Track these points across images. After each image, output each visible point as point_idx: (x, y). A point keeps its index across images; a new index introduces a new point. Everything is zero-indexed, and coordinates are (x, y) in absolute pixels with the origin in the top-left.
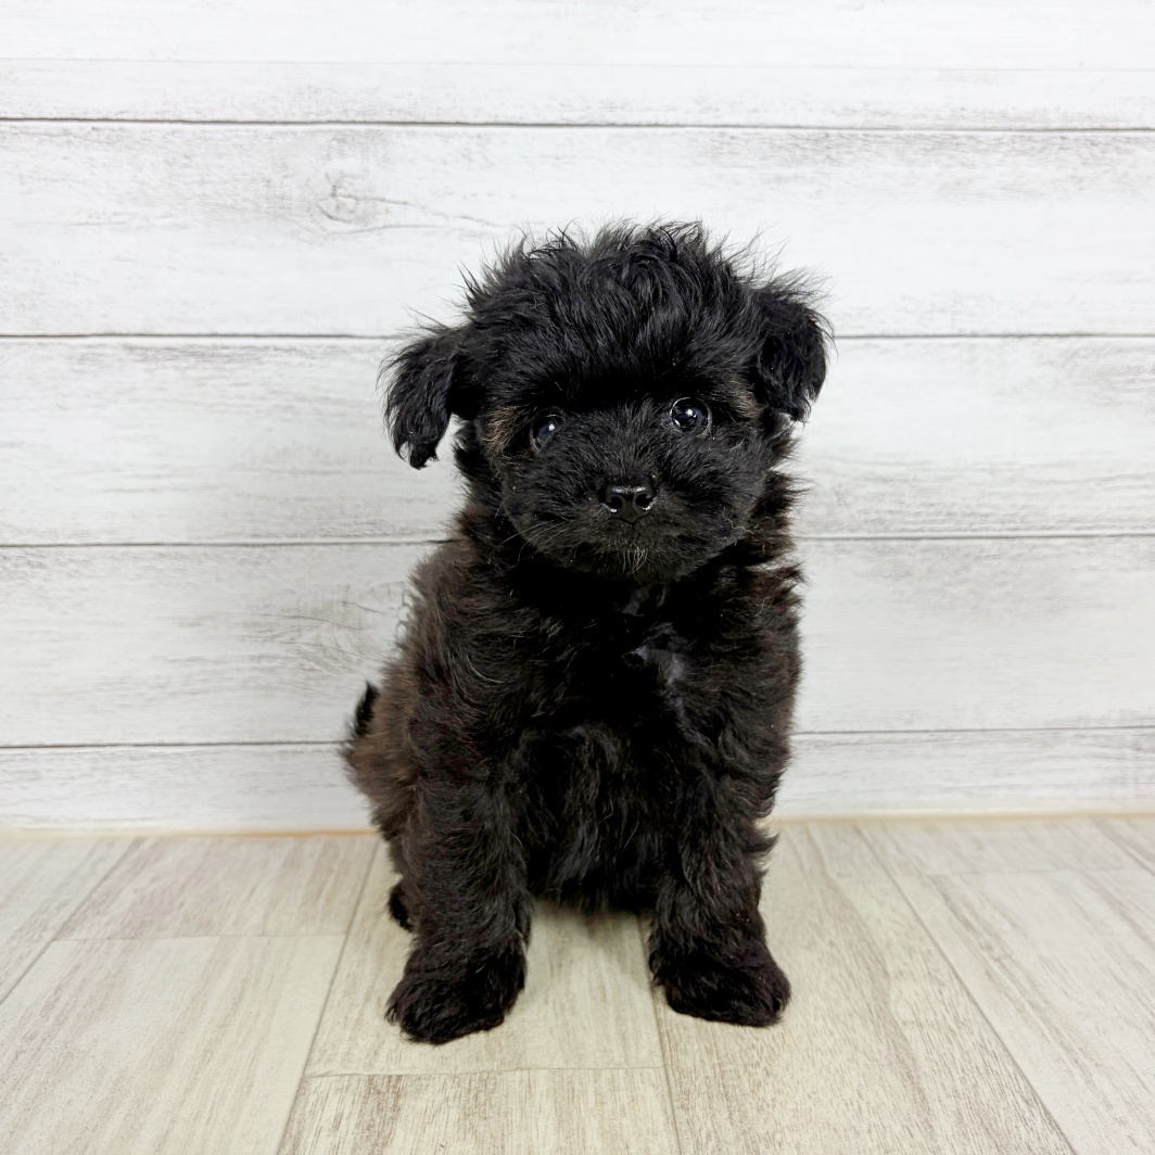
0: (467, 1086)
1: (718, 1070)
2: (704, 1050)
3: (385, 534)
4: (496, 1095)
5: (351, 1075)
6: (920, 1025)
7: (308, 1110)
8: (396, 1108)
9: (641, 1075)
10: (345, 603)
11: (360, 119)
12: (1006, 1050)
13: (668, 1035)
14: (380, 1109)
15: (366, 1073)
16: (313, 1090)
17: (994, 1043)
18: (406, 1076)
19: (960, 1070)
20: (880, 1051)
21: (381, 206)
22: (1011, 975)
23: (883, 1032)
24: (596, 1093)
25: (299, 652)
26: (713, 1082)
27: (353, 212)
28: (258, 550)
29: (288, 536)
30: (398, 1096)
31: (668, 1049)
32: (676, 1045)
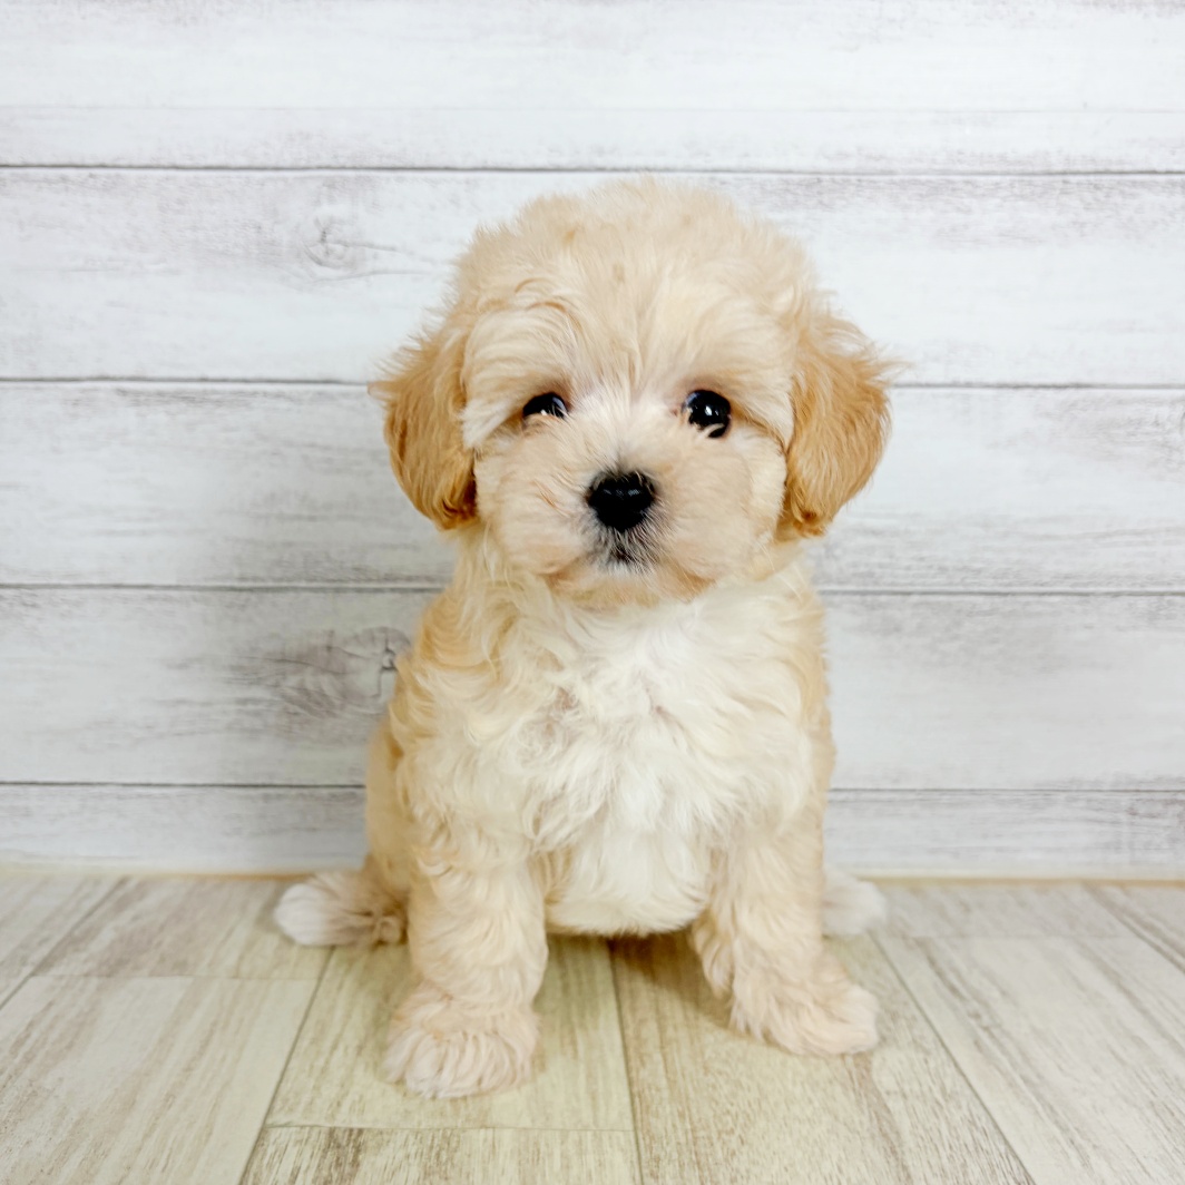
0: (429, 1142)
1: (690, 1136)
2: (676, 1114)
3: (369, 580)
4: (458, 1154)
5: (312, 1127)
6: (904, 1096)
7: (265, 1161)
8: (355, 1163)
9: (610, 1138)
10: (329, 648)
11: (349, 164)
13: (640, 1096)
14: (338, 1164)
15: (329, 1125)
16: (272, 1140)
18: (369, 1130)
20: (861, 1123)
21: (369, 251)
22: (1001, 1046)
23: (864, 1101)
24: (562, 1155)
25: (284, 696)
26: (685, 1149)
27: (340, 258)
28: (244, 595)
29: (274, 580)
30: (358, 1150)
31: (638, 1111)
32: (648, 1107)
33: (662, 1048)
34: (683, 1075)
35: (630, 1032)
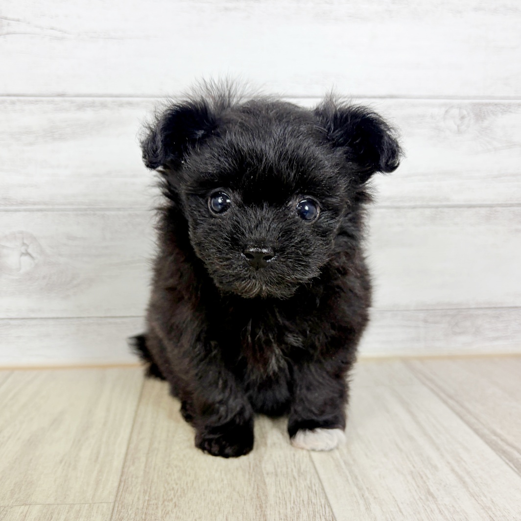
6: (277, 475)
12: (323, 489)
13: (125, 481)
17: (317, 485)
19: (292, 502)
24: (65, 519)
31: (121, 490)
32: (127, 488)
33: (148, 453)
34: (154, 469)
35: (132, 446)
